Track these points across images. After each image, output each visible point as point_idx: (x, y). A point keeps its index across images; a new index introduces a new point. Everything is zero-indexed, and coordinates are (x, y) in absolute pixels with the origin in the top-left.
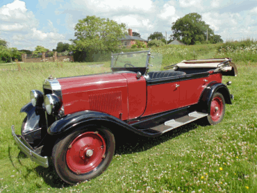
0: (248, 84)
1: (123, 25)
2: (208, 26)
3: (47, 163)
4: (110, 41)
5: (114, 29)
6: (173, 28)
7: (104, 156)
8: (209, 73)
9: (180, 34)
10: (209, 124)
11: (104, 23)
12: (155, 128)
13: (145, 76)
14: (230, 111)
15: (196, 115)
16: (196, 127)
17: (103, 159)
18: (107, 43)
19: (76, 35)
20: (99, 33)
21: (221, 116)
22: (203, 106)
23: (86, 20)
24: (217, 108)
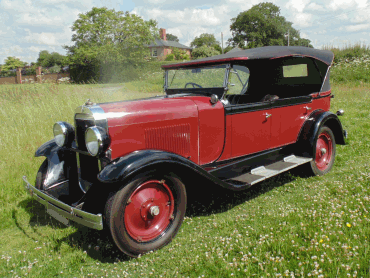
0: (362, 115)
1: (152, 23)
2: (290, 24)
3: (101, 224)
4: (130, 49)
5: (137, 29)
6: (233, 27)
7: (172, 217)
8: (311, 97)
9: (244, 38)
10: (313, 175)
11: (122, 19)
12: (239, 178)
13: (223, 101)
14: (341, 156)
15: (294, 161)
16: (294, 179)
17: (171, 221)
18: (126, 52)
19: (74, 40)
20: (112, 36)
21: (329, 162)
22: (304, 146)
23: (92, 14)
24: (324, 150)
